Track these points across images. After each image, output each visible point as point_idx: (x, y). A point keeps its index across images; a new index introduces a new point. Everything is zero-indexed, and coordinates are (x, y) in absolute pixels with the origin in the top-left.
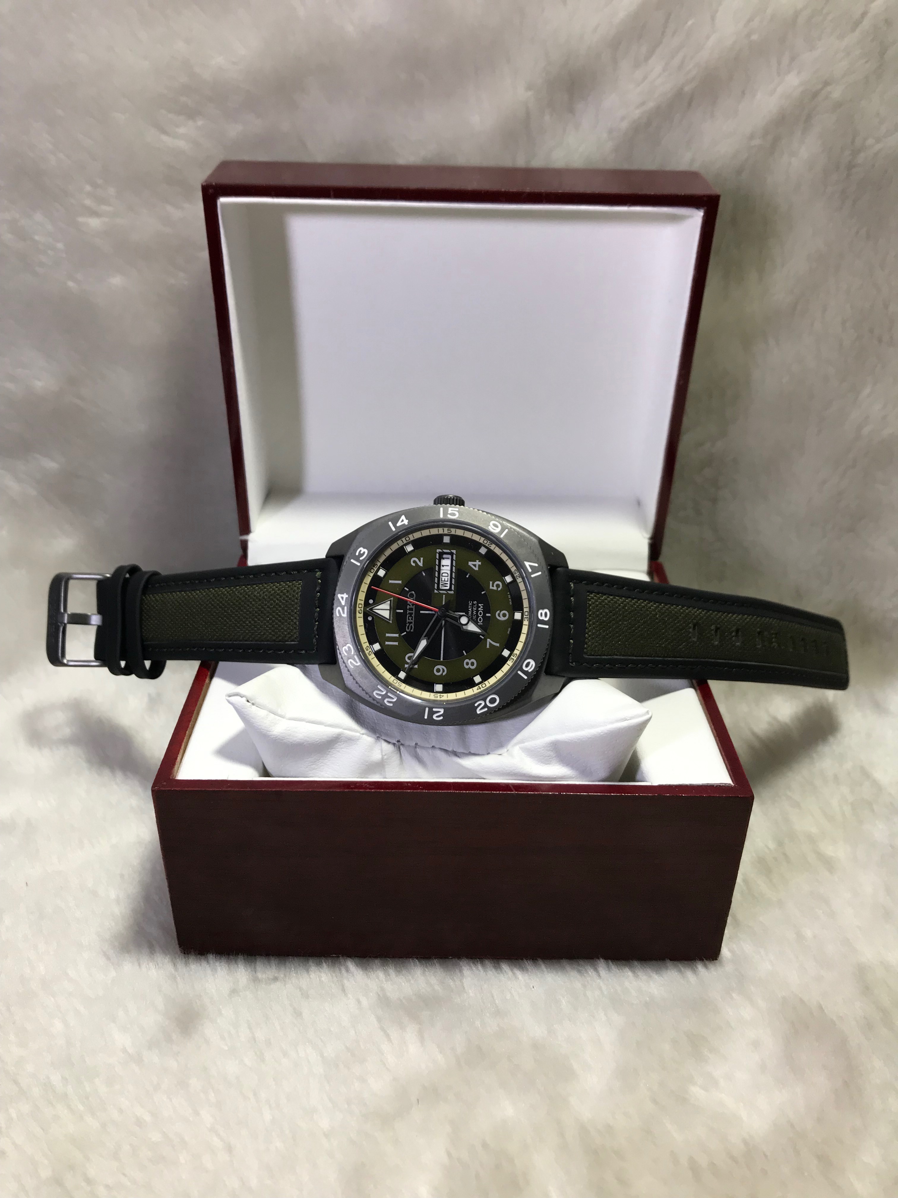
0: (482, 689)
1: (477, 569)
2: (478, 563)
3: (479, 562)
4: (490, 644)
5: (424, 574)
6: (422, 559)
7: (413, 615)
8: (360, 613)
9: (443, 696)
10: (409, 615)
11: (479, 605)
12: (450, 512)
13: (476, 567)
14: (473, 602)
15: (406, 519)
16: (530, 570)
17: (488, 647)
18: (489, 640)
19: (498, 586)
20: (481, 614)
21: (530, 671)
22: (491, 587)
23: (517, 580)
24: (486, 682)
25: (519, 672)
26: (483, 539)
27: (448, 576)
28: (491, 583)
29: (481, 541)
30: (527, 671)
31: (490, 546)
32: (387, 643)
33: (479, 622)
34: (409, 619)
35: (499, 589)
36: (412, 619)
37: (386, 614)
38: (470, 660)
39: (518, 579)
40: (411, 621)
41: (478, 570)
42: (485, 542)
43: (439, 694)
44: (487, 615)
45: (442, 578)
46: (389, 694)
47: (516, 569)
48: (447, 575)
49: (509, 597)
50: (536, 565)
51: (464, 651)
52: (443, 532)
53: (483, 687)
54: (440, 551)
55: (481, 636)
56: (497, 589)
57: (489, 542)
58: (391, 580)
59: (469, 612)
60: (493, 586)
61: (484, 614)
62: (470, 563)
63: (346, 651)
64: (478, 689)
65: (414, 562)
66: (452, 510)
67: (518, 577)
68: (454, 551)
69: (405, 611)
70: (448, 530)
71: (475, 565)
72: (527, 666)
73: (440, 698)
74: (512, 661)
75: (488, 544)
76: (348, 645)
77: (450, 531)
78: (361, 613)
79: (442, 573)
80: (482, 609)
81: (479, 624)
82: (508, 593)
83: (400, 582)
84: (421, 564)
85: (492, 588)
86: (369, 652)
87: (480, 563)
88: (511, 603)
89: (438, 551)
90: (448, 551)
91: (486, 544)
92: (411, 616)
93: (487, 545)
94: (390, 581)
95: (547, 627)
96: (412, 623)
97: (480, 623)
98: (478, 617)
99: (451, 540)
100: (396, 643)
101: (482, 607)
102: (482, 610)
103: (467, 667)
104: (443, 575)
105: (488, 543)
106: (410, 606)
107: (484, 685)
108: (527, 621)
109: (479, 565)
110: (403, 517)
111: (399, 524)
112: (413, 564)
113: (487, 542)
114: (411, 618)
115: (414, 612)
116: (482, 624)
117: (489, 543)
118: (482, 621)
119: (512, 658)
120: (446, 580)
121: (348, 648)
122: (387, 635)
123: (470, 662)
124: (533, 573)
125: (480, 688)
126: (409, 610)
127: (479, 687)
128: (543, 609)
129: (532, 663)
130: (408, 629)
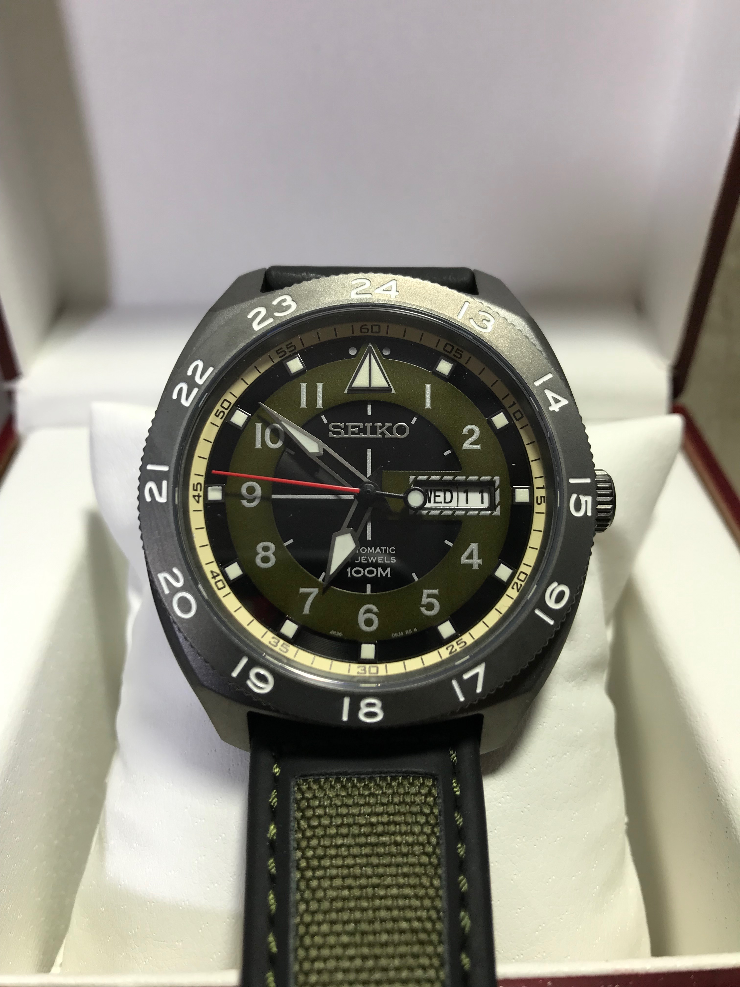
0: (212, 582)
1: (464, 560)
2: (476, 562)
3: (479, 565)
4: (309, 594)
5: (446, 453)
6: (478, 447)
7: (362, 435)
8: (361, 328)
9: (198, 502)
10: (361, 427)
11: (389, 569)
13: (467, 558)
14: (393, 555)
15: (560, 408)
16: (466, 676)
17: (302, 590)
18: (315, 591)
19: (430, 607)
20: (371, 572)
21: (249, 683)
22: (426, 592)
23: (444, 648)
24: (227, 590)
25: (244, 661)
26: (528, 571)
27: (445, 502)
28: (436, 592)
29: (523, 568)
30: (248, 678)
31: (513, 588)
32: (304, 386)
33: (354, 570)
34: (353, 427)
35: (423, 609)
36: (353, 433)
37: (361, 381)
38: (273, 554)
39: (447, 649)
40: (351, 430)
41: (462, 562)
42: (522, 577)
43: (201, 494)
44: (369, 587)
46: (195, 391)
47: (468, 644)
48: (448, 500)
49: (407, 632)
50: (479, 690)
51: (291, 541)
52: (537, 488)
53: (216, 583)
54: (497, 483)
55: (324, 574)
56: (423, 606)
57: (523, 584)
58: (431, 387)
59: (373, 548)
60: (429, 596)
61: (369, 580)
62: (474, 546)
63: (280, 303)
64: (212, 572)
65: (472, 432)
66: (586, 502)
67: (450, 649)
68: (497, 512)
69: (372, 419)
70: (541, 497)
71: (470, 557)
72: (260, 677)
73: (194, 496)
74: (272, 642)
75: (517, 583)
76: (294, 306)
77: (539, 502)
78: (361, 332)
80: (381, 574)
81: (349, 569)
82: (415, 630)
83: (428, 405)
84: (467, 445)
85: (424, 596)
86: (284, 351)
87: (476, 567)
88: (395, 635)
89: (497, 478)
90: (498, 499)
91: (518, 579)
92: (360, 431)
93: (515, 580)
95: (345, 718)
96: (346, 433)
97: (351, 572)
98: (364, 566)
99: (522, 504)
100: (303, 404)
101: (384, 574)
102: (379, 576)
103: (260, 547)
105: (519, 583)
106: (381, 427)
107: (220, 585)
108: (358, 673)
109: (471, 565)
110: (564, 402)
111: (550, 394)
112: (466, 430)
113: (523, 581)
114: (357, 432)
115: (369, 436)
116: (349, 575)
117: (521, 585)
118: (355, 575)
119: (279, 641)
120: (438, 499)
121: (287, 306)
122: (320, 386)
123: (270, 554)
124: (462, 683)
125: (214, 577)
126: (371, 426)
127: (218, 575)
128: (383, 708)
129: (266, 688)
130: (333, 427)
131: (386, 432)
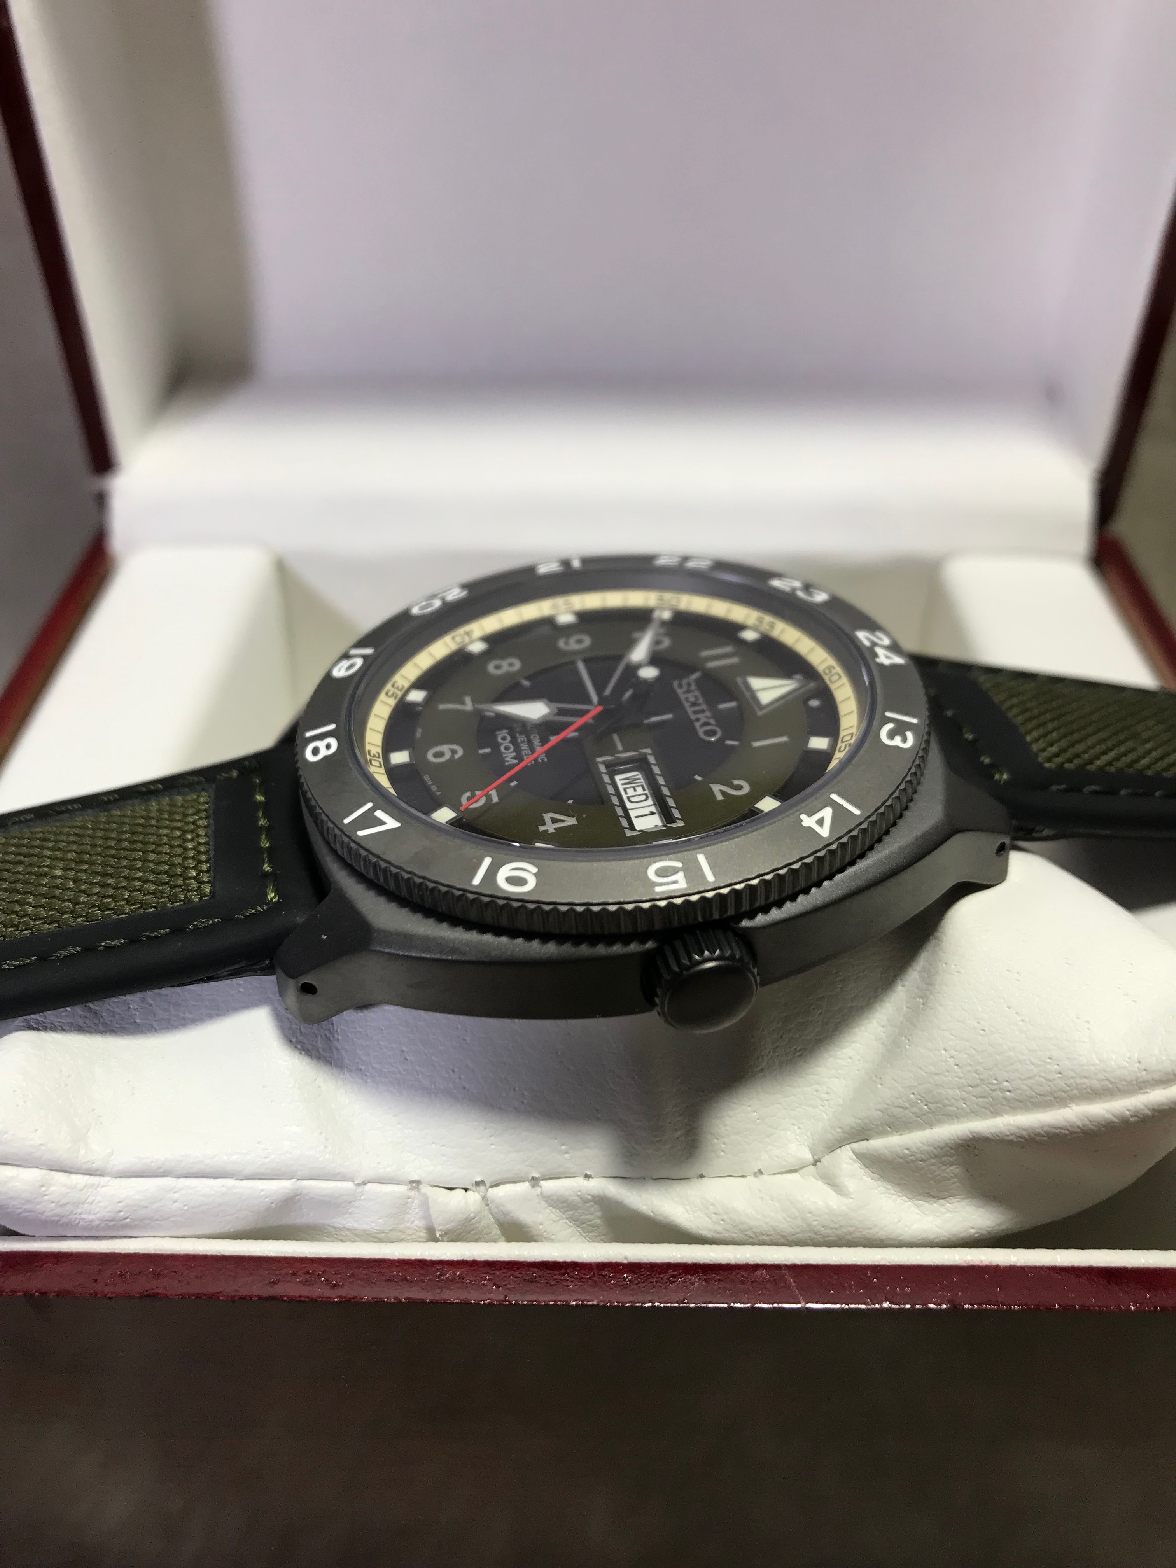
1: (547, 817)
2: (549, 828)
4: (463, 703)
6: (720, 797)
7: (688, 706)
10: (699, 704)
12: (680, 876)
13: (552, 819)
14: (537, 761)
16: (379, 814)
17: (469, 696)
19: (473, 799)
24: (452, 647)
27: (628, 798)
28: (496, 801)
32: (728, 648)
35: (468, 793)
36: (688, 699)
37: (759, 683)
40: (690, 695)
41: (543, 816)
44: (486, 750)
45: (644, 790)
48: (635, 799)
54: (675, 825)
56: (472, 793)
60: (487, 795)
62: (572, 823)
66: (676, 882)
71: (554, 821)
79: (647, 799)
83: (758, 745)
84: (718, 789)
85: (486, 791)
88: (426, 777)
94: (784, 739)
96: (685, 693)
100: (704, 653)
104: (644, 797)
114: (690, 701)
115: (690, 710)
126: (703, 710)
131: (701, 722)
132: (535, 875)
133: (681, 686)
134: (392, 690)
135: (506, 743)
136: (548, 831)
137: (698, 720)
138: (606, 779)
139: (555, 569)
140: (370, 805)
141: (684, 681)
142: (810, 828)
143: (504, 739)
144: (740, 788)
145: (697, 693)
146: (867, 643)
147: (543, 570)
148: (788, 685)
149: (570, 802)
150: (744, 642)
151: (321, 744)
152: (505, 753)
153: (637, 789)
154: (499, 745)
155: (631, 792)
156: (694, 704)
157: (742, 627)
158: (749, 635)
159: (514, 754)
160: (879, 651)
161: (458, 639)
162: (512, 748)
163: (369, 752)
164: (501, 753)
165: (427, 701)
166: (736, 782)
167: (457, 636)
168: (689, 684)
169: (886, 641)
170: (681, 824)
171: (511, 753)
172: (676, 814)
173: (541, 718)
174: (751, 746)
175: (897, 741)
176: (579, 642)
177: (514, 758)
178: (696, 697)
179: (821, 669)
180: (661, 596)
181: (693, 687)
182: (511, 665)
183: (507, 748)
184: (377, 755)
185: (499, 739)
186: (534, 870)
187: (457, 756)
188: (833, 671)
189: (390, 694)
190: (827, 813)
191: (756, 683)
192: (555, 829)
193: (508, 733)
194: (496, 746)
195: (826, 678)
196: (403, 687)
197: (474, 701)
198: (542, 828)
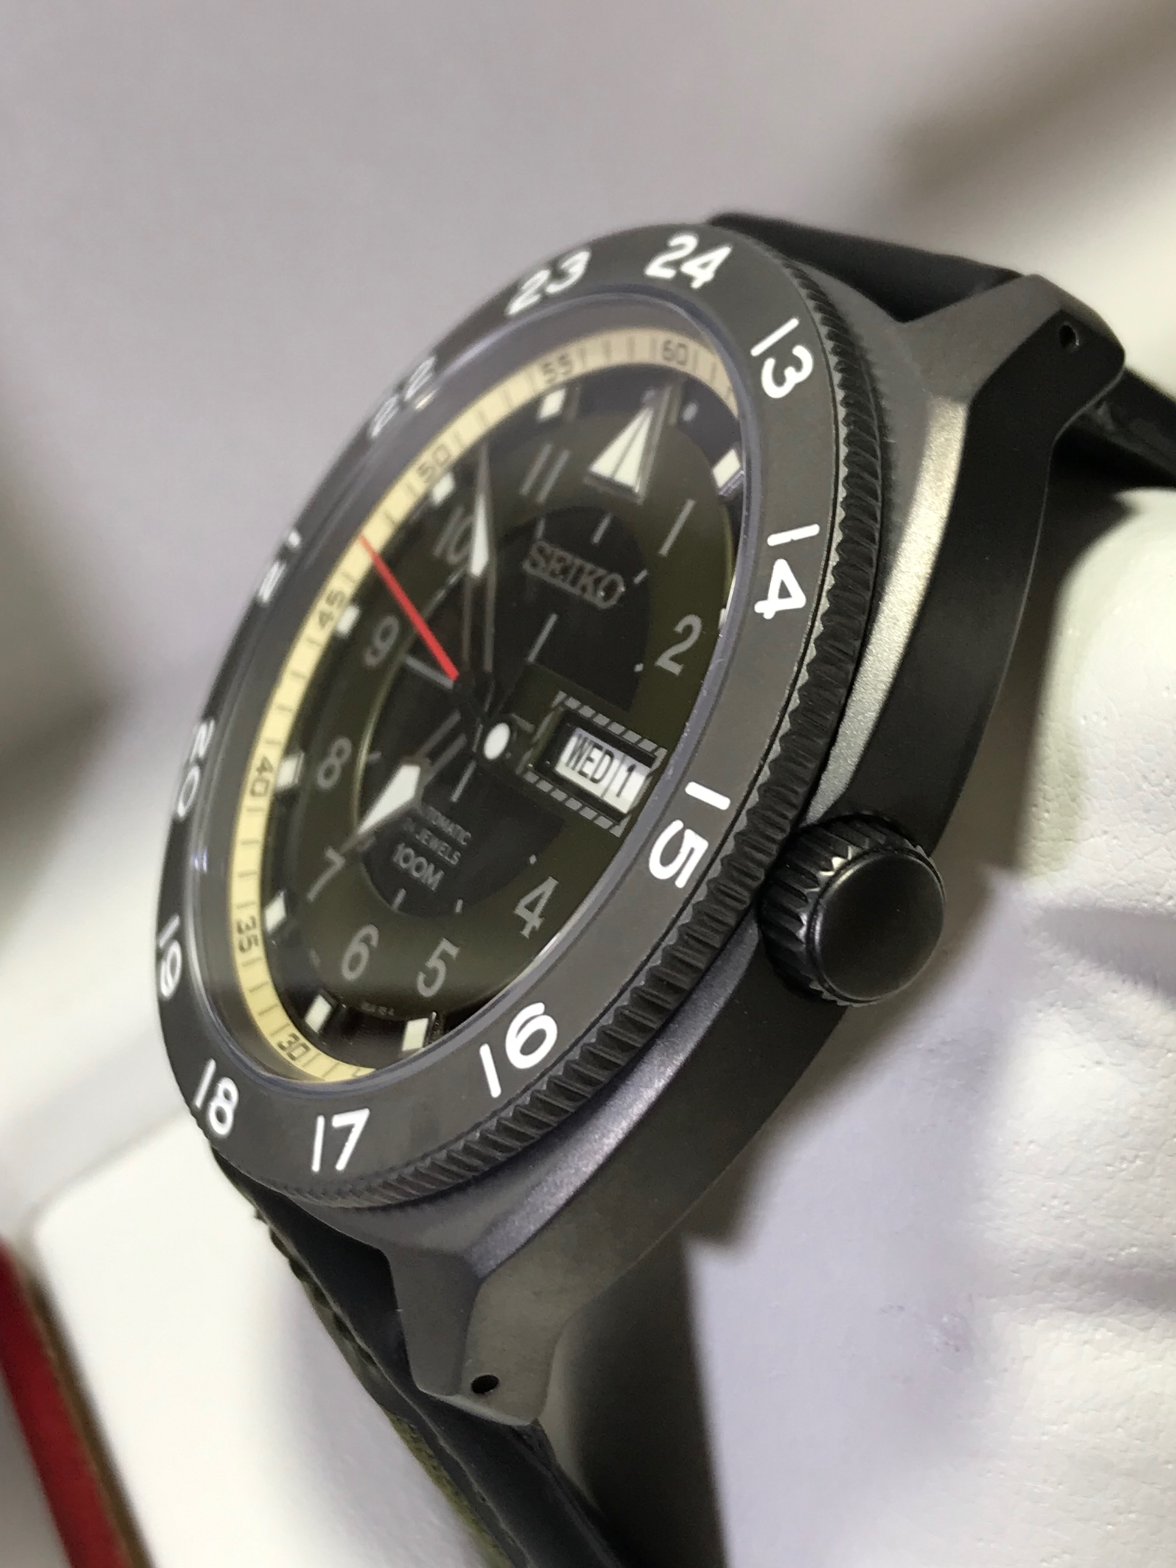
12: (690, 840)
16: (339, 1121)
19: (431, 977)
27: (591, 782)
45: (600, 750)
66: (692, 851)
71: (531, 907)
79: (611, 758)
94: (688, 507)
104: (608, 761)
131: (590, 588)
132: (546, 1013)
133: (534, 565)
134: (244, 938)
135: (415, 860)
136: (534, 928)
137: (584, 589)
138: (545, 786)
139: (279, 575)
140: (321, 1121)
141: (534, 552)
142: (779, 614)
143: (406, 859)
144: (689, 629)
145: (559, 552)
146: (669, 274)
147: (266, 593)
148: (641, 426)
149: (533, 860)
150: (555, 421)
151: (218, 1102)
152: (422, 877)
153: (593, 756)
154: (407, 873)
155: (589, 768)
156: (565, 571)
157: (535, 404)
158: (552, 406)
159: (432, 867)
160: (688, 268)
161: (259, 788)
162: (423, 860)
163: (282, 1047)
164: (416, 882)
165: (290, 906)
166: (679, 628)
167: (254, 785)
168: (541, 551)
169: (690, 242)
170: (662, 753)
171: (428, 868)
172: (647, 746)
173: (417, 791)
174: (662, 559)
175: (793, 377)
176: (385, 635)
177: (435, 872)
178: (561, 560)
179: (658, 359)
180: (420, 468)
181: (549, 548)
182: (340, 753)
183: (419, 868)
184: (293, 1040)
185: (403, 865)
186: (539, 1008)
187: (374, 942)
188: (671, 347)
189: (245, 945)
190: (782, 571)
191: (603, 466)
192: (540, 916)
193: (407, 846)
194: (404, 879)
195: (673, 365)
196: (253, 919)
197: (337, 848)
198: (526, 932)
